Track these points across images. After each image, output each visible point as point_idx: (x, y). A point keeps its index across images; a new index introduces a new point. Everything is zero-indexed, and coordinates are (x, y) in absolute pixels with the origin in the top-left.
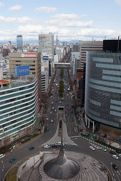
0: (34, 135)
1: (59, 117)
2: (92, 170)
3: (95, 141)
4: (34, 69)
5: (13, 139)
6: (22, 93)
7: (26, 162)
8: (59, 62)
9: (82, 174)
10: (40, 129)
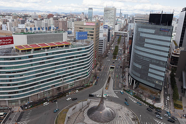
0: (87, 86)
1: (109, 74)
2: (125, 119)
3: (134, 96)
4: (93, 35)
5: (70, 87)
6: (80, 53)
7: (75, 106)
8: (119, 31)
9: (116, 120)
10: (92, 82)
